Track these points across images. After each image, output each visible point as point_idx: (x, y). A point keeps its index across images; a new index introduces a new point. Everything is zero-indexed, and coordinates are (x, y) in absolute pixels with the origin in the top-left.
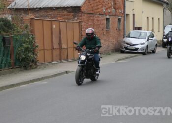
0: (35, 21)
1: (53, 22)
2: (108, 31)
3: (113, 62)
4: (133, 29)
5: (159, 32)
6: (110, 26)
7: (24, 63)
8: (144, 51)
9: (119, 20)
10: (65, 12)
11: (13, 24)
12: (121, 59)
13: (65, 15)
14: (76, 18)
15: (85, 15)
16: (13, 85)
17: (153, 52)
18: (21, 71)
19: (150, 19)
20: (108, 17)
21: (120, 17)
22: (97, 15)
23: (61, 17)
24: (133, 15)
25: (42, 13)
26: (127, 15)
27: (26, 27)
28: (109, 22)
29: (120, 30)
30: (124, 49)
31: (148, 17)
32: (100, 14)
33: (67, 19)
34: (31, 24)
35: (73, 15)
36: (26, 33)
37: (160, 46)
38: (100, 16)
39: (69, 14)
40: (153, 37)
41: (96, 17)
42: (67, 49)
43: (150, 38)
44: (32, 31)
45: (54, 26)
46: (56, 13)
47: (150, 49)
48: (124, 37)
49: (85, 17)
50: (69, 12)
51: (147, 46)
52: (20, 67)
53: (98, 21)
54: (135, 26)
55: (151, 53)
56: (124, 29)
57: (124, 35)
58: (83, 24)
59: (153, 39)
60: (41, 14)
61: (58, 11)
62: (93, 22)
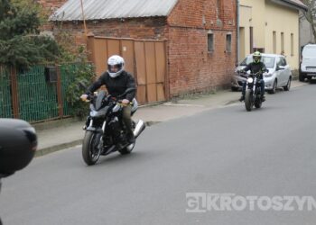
0: (95, 41)
1: (123, 42)
2: (210, 56)
3: (221, 107)
4: (251, 53)
5: (292, 55)
6: (214, 48)
7: (79, 110)
8: (271, 87)
9: (229, 37)
10: (142, 26)
11: (61, 47)
12: (233, 102)
13: (140, 31)
14: (159, 35)
15: (174, 30)
16: (64, 146)
17: (286, 88)
18: (73, 122)
19: (278, 35)
20: (210, 32)
21: (229, 33)
22: (192, 30)
23: (134, 34)
24: (251, 28)
25: (104, 27)
26: (242, 28)
27: (81, 51)
28: (212, 40)
29: (229, 54)
30: (237, 85)
31: (274, 32)
32: (198, 28)
33: (145, 37)
34: (89, 46)
35: (154, 30)
36: (80, 60)
37: (295, 79)
38: (198, 32)
39: (147, 28)
40: (285, 64)
41: (191, 33)
42: (146, 85)
43: (281, 67)
44: (91, 58)
45: (125, 49)
46: (126, 26)
47: (280, 85)
48: (237, 66)
49: (173, 33)
50: (147, 26)
51: (276, 79)
52: (72, 116)
53: (194, 38)
54: (254, 46)
55: (281, 90)
56: (236, 51)
57: (237, 61)
58: (170, 44)
59: (285, 67)
60: (102, 30)
61: (129, 25)
62: (187, 41)
